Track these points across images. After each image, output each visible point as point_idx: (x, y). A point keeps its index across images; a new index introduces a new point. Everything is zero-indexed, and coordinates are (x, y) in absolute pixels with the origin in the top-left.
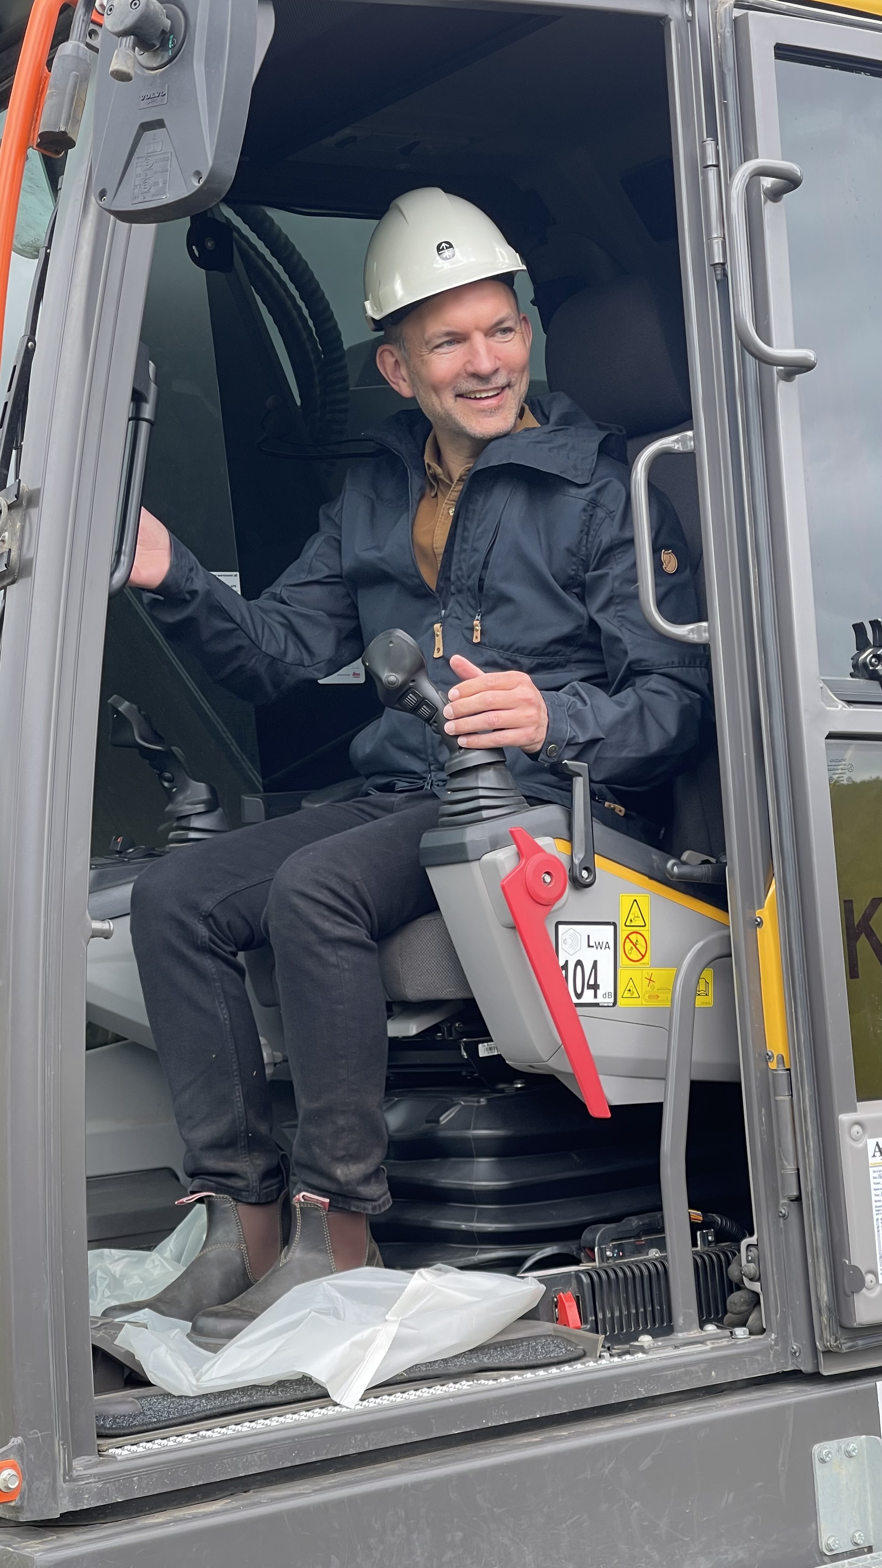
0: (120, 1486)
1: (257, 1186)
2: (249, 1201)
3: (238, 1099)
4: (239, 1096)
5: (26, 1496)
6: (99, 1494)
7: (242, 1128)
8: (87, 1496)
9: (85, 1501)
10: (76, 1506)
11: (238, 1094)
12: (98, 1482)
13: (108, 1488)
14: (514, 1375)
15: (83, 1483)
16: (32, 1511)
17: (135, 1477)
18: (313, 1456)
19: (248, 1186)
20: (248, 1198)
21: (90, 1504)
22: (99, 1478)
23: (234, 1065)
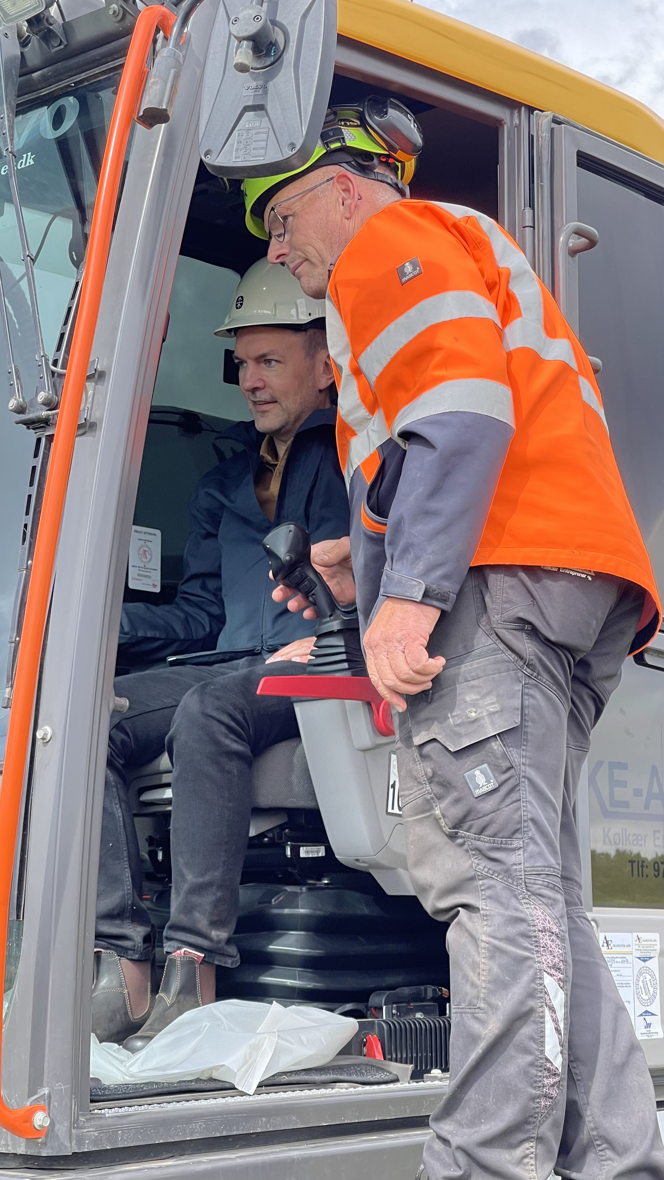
0: (109, 1136)
1: (141, 947)
2: (133, 958)
3: (128, 879)
4: (128, 877)
5: (49, 1135)
6: (95, 1142)
7: (130, 902)
8: (87, 1142)
9: (86, 1146)
10: (80, 1149)
11: (127, 875)
12: (95, 1131)
13: (102, 1137)
14: (358, 1087)
15: (86, 1130)
16: (52, 1148)
17: (119, 1131)
18: (234, 1130)
19: (134, 946)
20: (133, 956)
21: (89, 1148)
22: (96, 1128)
23: (125, 852)
